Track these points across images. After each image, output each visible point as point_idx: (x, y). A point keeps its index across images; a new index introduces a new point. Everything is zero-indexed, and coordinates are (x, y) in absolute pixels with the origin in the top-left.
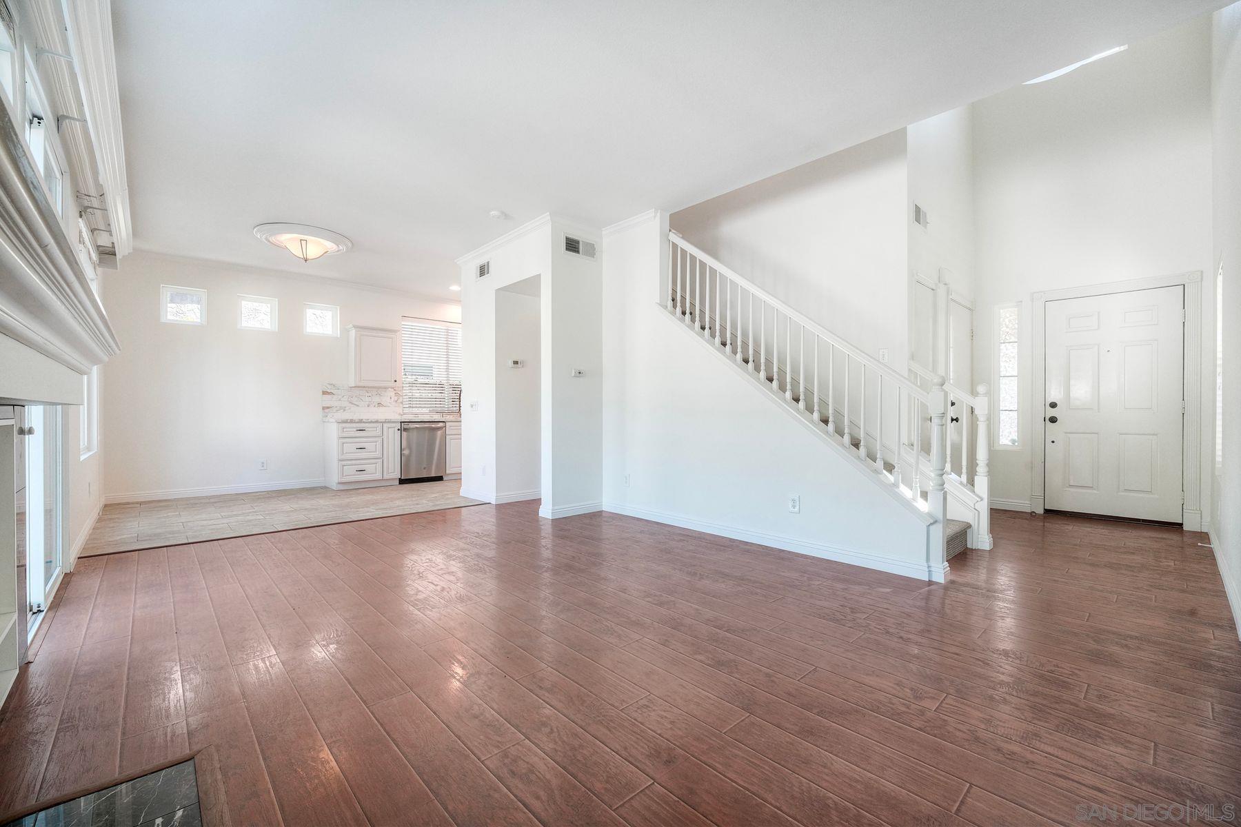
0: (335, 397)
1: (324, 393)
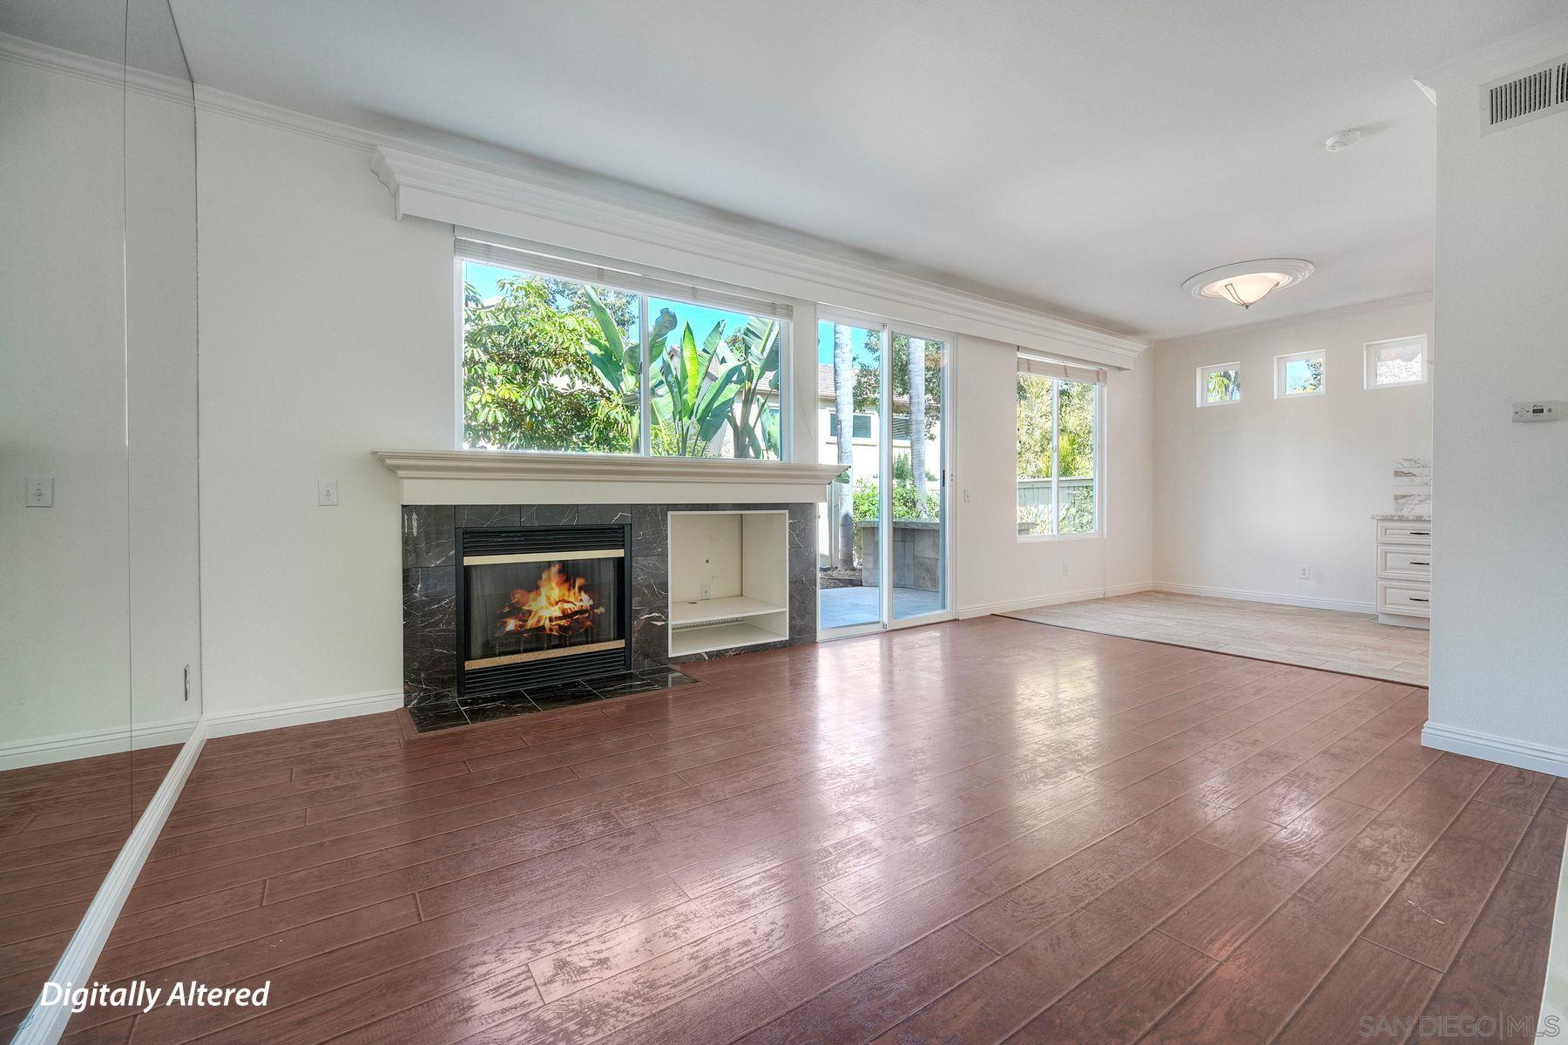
0: (1417, 480)
1: (1397, 474)
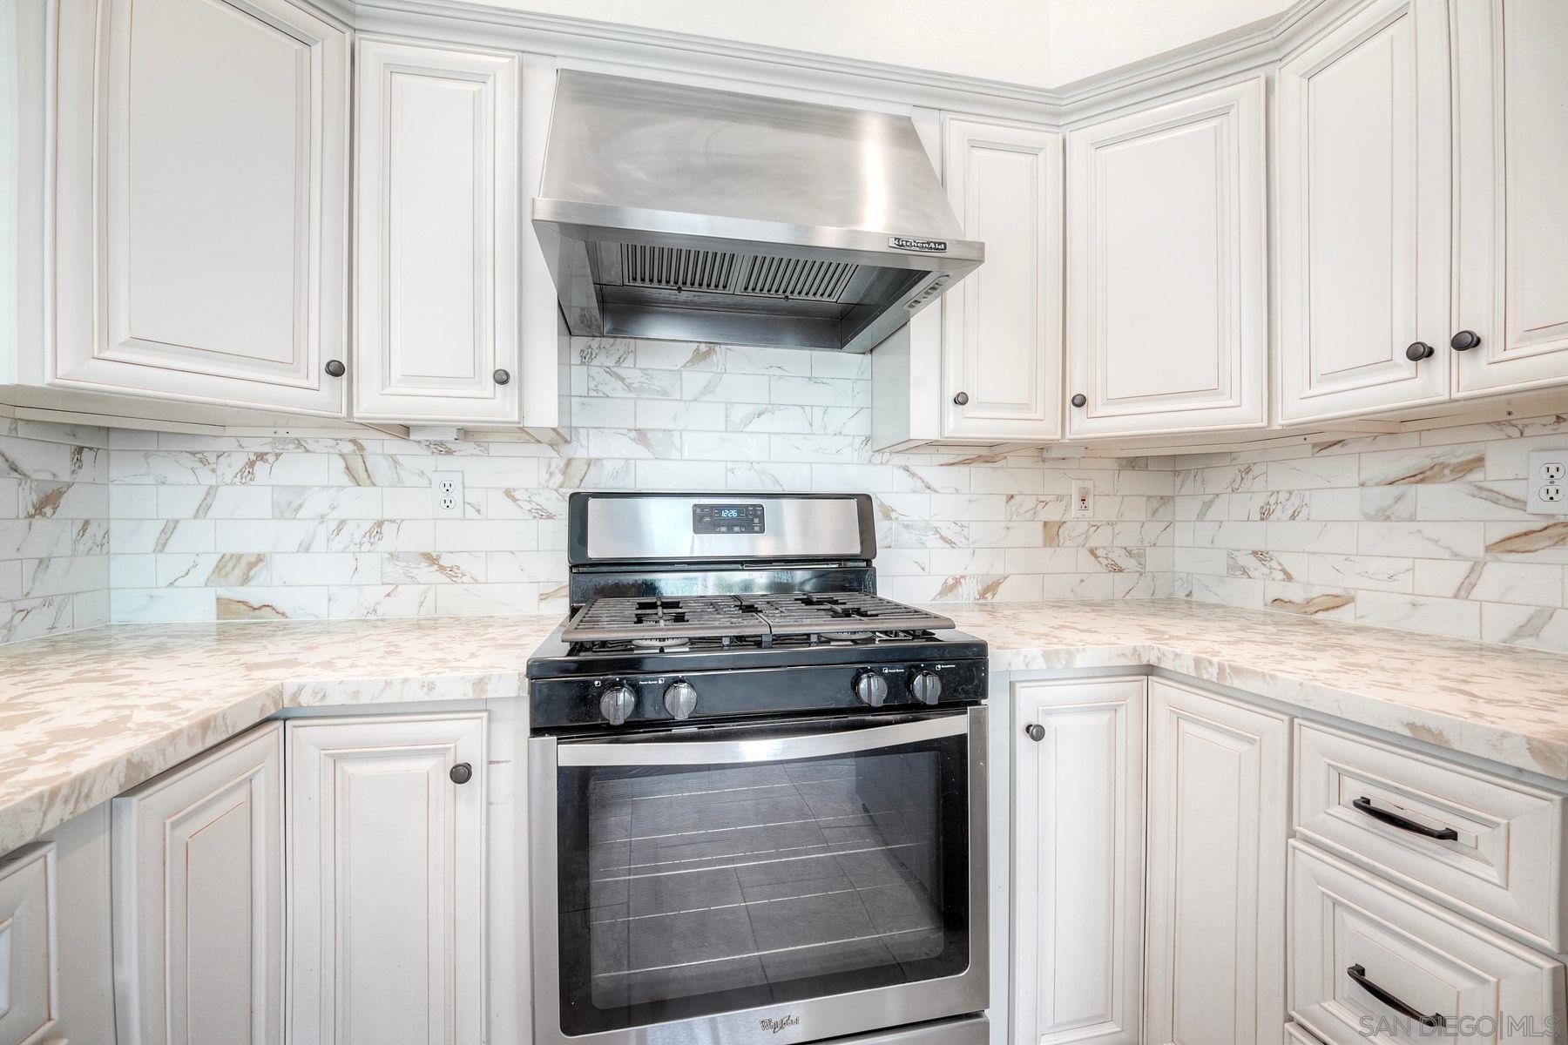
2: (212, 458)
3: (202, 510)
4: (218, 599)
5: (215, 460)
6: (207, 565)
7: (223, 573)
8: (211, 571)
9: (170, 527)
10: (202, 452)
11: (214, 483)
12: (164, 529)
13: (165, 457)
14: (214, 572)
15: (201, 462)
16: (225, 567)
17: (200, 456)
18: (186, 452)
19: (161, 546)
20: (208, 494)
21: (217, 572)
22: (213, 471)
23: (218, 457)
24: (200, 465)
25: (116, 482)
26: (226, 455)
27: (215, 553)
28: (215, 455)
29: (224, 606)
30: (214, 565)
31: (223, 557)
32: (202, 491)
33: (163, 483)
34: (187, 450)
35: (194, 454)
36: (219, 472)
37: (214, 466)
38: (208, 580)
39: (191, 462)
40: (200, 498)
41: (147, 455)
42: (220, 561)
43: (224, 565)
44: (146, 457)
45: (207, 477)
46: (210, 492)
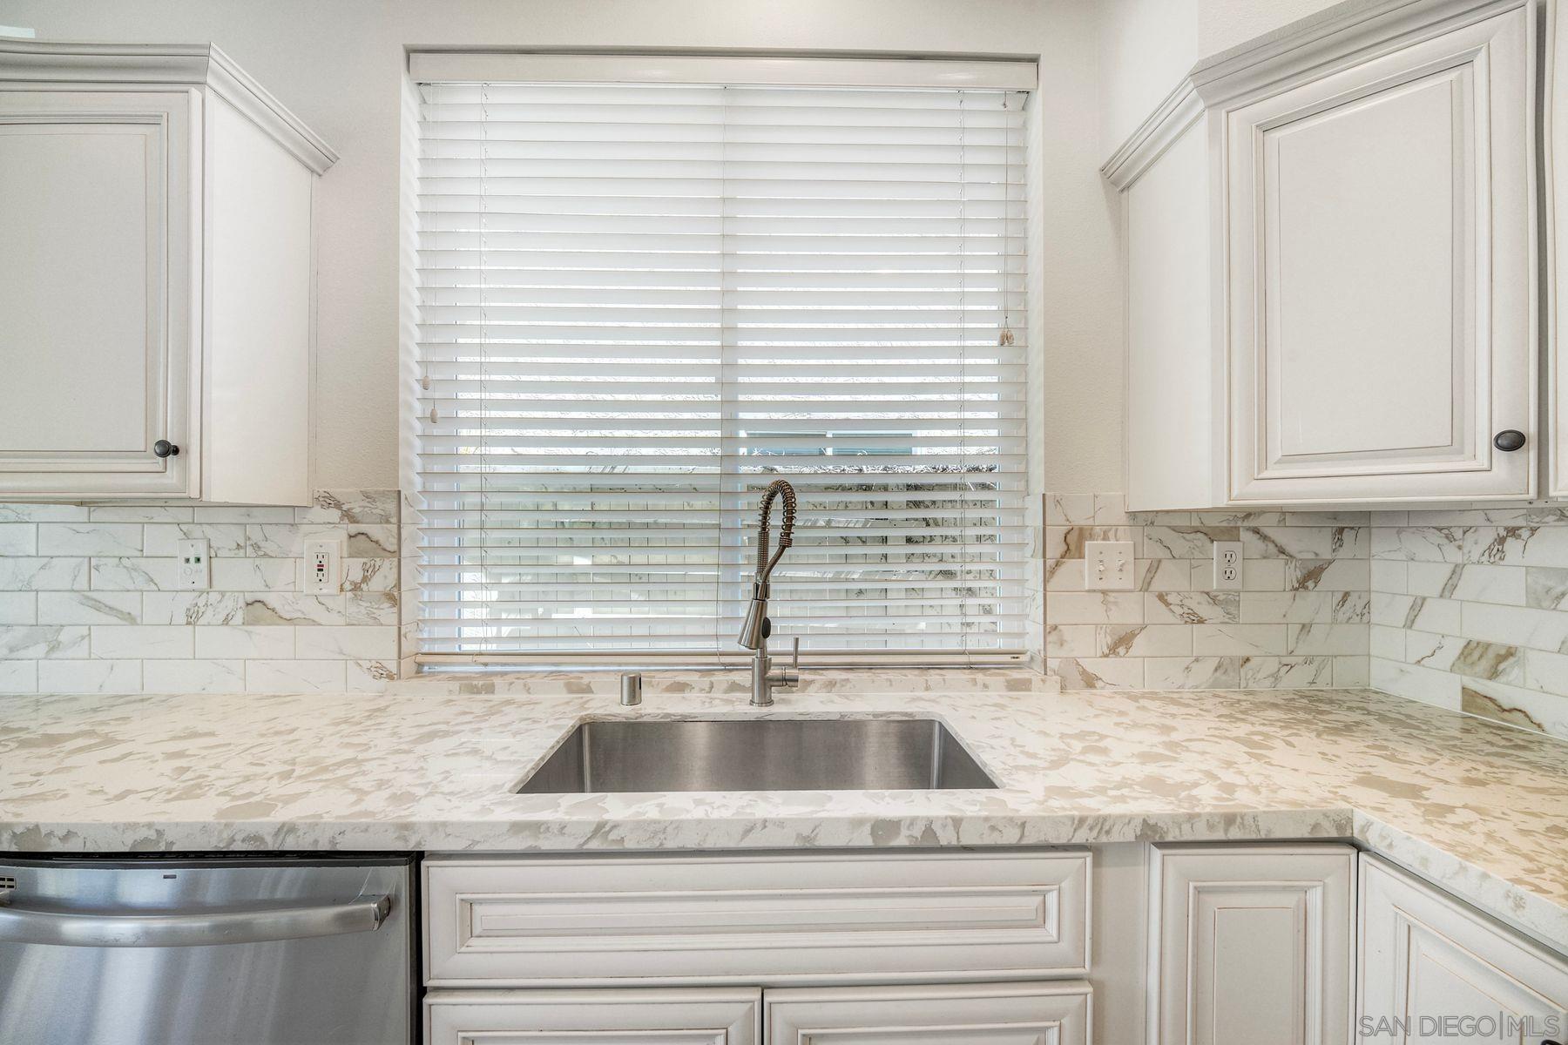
2: (1458, 534)
3: (1449, 589)
4: (1463, 688)
5: (1461, 537)
6: (1453, 649)
7: (1469, 660)
8: (1457, 655)
9: (1418, 605)
10: (1448, 528)
11: (1460, 561)
12: (1412, 606)
13: (1414, 533)
14: (1459, 658)
15: (1447, 537)
16: (1470, 654)
17: (1446, 531)
18: (1434, 528)
19: (1410, 623)
20: (1454, 572)
21: (1462, 658)
22: (1460, 548)
23: (1465, 533)
24: (1446, 541)
25: (1375, 557)
26: (1472, 530)
27: (1461, 637)
28: (1461, 531)
29: (1470, 698)
30: (1458, 652)
31: (1468, 643)
32: (1448, 569)
33: (1412, 559)
34: (1434, 525)
35: (1440, 529)
36: (1466, 550)
37: (1460, 543)
38: (1453, 665)
39: (1438, 538)
40: (1448, 575)
41: (1400, 530)
42: (1466, 647)
43: (1471, 653)
44: (1398, 533)
45: (1454, 556)
46: (1457, 571)
